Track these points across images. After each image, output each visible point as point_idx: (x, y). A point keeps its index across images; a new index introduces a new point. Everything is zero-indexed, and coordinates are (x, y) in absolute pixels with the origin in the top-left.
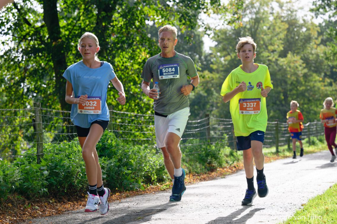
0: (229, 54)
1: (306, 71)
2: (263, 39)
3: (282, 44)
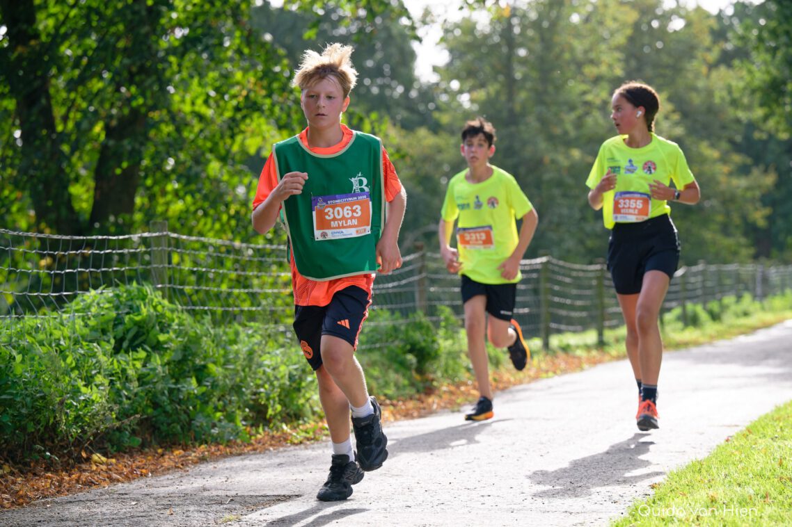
0: (482, 85)
2: (572, 50)
3: (619, 60)
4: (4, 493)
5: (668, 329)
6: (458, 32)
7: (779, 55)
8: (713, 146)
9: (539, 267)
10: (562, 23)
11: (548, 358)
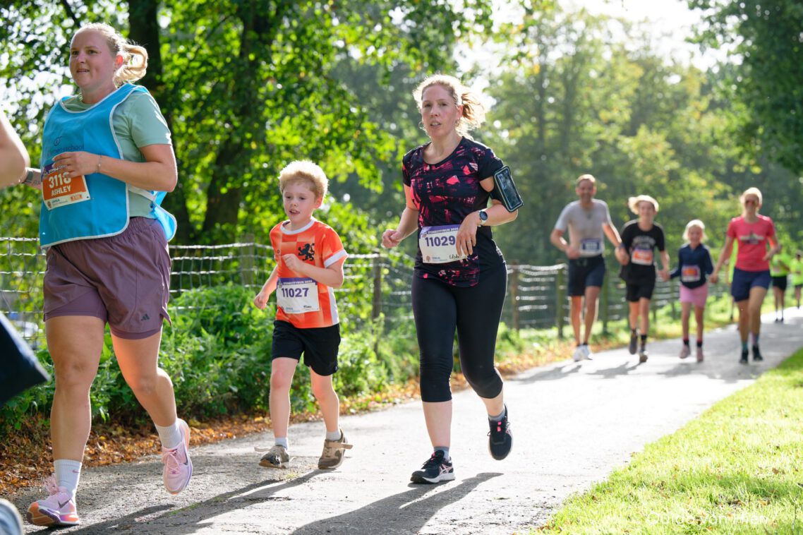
0: (519, 126)
1: (675, 165)
2: (589, 97)
3: (627, 107)
4: (116, 450)
5: (659, 322)
6: (501, 83)
7: (753, 104)
8: (701, 176)
9: (556, 273)
10: (582, 77)
11: (562, 344)
